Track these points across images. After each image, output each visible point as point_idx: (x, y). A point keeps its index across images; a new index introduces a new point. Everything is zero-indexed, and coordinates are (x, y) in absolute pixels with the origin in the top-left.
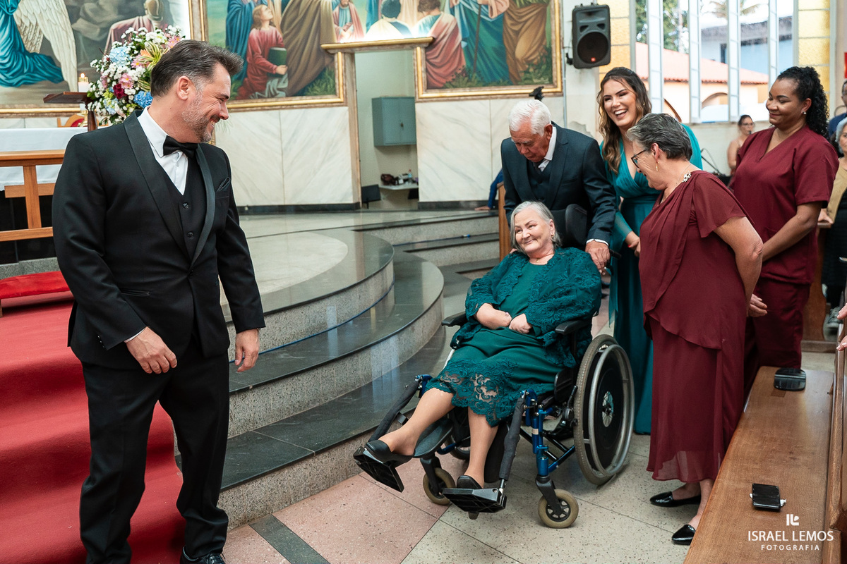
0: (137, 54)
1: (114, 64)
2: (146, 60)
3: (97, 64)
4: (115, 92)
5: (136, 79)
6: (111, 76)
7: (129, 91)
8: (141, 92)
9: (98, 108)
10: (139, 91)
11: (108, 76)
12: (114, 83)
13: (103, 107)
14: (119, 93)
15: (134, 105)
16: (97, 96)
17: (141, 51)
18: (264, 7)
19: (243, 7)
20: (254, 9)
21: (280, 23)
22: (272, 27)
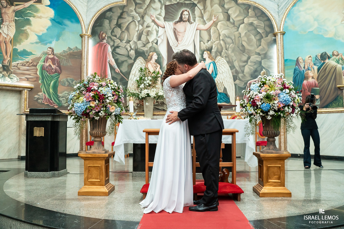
0: (263, 87)
1: (252, 91)
2: (267, 89)
3: (244, 92)
4: (252, 104)
5: (262, 98)
6: (251, 96)
7: (258, 103)
8: (264, 104)
9: (244, 111)
10: (263, 103)
11: (249, 97)
12: (252, 100)
13: (246, 110)
15: (260, 110)
16: (244, 106)
17: (265, 85)
18: (310, 71)
19: (300, 72)
20: (305, 72)
21: (317, 77)
22: (313, 79)
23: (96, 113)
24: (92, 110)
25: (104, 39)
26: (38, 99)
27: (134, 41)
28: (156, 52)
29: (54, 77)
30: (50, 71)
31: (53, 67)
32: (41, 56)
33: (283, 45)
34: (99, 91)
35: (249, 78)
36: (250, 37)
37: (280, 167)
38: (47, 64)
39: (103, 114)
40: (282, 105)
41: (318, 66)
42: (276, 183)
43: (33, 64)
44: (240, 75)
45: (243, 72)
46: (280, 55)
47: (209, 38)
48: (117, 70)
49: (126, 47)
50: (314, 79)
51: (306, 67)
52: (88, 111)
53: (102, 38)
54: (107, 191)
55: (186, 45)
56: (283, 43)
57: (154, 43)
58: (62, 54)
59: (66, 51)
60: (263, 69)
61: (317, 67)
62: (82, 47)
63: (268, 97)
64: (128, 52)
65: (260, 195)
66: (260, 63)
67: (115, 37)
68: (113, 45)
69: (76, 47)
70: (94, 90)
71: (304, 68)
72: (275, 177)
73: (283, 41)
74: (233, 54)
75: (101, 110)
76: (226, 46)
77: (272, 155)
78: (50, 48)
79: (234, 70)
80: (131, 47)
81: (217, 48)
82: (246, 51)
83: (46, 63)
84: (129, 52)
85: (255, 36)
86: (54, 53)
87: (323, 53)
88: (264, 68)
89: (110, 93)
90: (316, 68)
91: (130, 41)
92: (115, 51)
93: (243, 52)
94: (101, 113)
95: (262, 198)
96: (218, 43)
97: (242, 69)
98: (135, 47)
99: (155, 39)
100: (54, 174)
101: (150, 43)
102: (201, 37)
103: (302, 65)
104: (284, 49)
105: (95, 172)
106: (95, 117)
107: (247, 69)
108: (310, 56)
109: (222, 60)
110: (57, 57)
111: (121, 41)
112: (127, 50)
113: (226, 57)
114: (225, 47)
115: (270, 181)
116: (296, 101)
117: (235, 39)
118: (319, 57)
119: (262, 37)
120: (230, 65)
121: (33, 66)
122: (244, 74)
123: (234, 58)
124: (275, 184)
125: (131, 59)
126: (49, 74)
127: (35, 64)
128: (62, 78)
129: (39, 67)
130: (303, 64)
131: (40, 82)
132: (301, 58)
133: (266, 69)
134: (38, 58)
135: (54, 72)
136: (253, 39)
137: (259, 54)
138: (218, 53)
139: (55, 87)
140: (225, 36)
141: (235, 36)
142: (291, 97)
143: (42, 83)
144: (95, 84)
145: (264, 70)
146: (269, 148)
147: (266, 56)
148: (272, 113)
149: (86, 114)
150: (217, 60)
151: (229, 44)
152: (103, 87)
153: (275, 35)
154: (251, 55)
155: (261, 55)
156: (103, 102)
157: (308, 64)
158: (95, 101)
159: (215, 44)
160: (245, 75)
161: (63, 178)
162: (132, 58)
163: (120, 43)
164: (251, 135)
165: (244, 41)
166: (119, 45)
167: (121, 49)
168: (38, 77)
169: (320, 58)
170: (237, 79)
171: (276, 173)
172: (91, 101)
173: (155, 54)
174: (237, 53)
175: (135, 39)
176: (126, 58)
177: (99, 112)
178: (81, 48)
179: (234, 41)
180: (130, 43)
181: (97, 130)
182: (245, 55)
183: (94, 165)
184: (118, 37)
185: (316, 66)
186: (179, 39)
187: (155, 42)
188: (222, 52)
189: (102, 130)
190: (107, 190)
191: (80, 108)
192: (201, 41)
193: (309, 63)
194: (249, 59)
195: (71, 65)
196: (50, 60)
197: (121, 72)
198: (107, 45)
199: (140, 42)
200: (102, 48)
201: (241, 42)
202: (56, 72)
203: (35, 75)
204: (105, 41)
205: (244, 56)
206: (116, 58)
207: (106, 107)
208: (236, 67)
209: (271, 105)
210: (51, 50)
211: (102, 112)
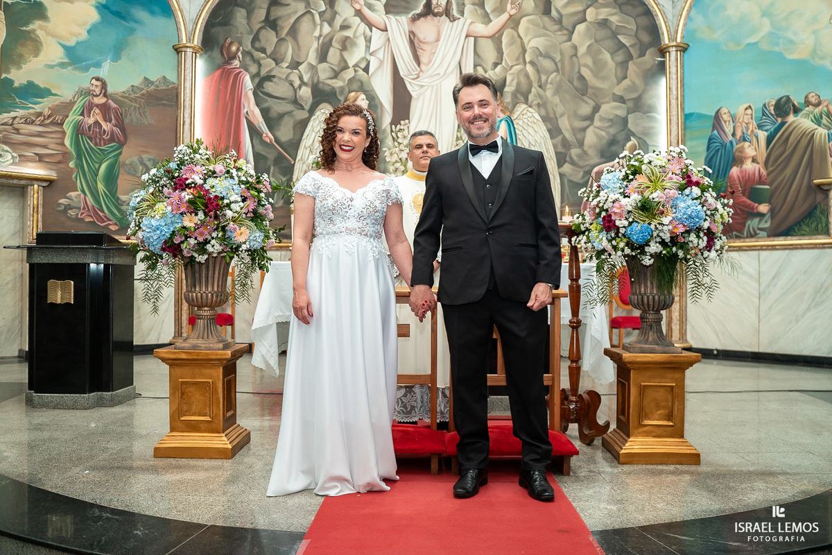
0: (632, 180)
1: (606, 191)
2: (643, 186)
3: (584, 192)
4: (604, 224)
5: (630, 208)
6: (601, 205)
7: (621, 223)
8: (635, 224)
9: (583, 242)
10: (632, 222)
11: (597, 206)
12: (604, 214)
13: (589, 241)
14: (609, 225)
15: (625, 240)
16: (583, 229)
17: (637, 176)
18: (747, 144)
19: (723, 145)
20: (736, 147)
21: (764, 159)
22: (755, 164)
23: (199, 244)
24: (187, 237)
25: (234, 57)
26: (68, 207)
27: (310, 64)
28: (365, 92)
29: (107, 154)
30: (96, 136)
31: (106, 126)
32: (74, 98)
33: (683, 78)
34: (207, 187)
35: (597, 160)
36: (601, 57)
37: (672, 387)
38: (91, 121)
39: (218, 248)
40: (681, 229)
41: (769, 132)
42: (663, 428)
43: (55, 119)
44: (574, 152)
45: (581, 144)
46: (674, 102)
47: (498, 58)
48: (268, 135)
49: (289, 79)
50: (758, 163)
51: (739, 134)
52: (177, 240)
53: (228, 55)
54: (230, 447)
55: (439, 74)
56: (683, 73)
57: (360, 68)
58: (127, 95)
59: (138, 87)
60: (632, 138)
61: (766, 134)
62: (178, 77)
63: (646, 208)
64: (295, 91)
65: (622, 459)
66: (625, 121)
67: (263, 53)
68: (258, 74)
69: (164, 78)
70: (193, 185)
71: (734, 135)
72: (659, 412)
73: (683, 66)
74: (557, 100)
75: (213, 238)
76: (540, 79)
77: (652, 358)
78: (98, 79)
79: (560, 138)
80: (301, 78)
81: (518, 84)
82: (590, 91)
83: (86, 118)
84: (298, 90)
85: (612, 54)
86: (108, 93)
87: (782, 98)
88: (634, 135)
89: (236, 192)
90: (762, 135)
91: (299, 64)
92: (261, 89)
93: (583, 95)
94: (213, 246)
95: (626, 468)
96: (521, 71)
97: (579, 136)
98: (312, 78)
99: (363, 59)
100: (101, 398)
101: (349, 68)
102: (479, 56)
103: (728, 129)
104: (685, 87)
105: (197, 397)
106: (196, 255)
107: (590, 138)
108: (750, 107)
109: (529, 115)
110: (115, 101)
111: (277, 64)
112: (292, 85)
113: (539, 105)
114: (537, 80)
115: (646, 422)
116: (718, 217)
117: (562, 61)
118: (772, 108)
119: (630, 57)
120: (550, 127)
121: (53, 123)
122: (583, 150)
123: (560, 109)
124: (658, 431)
125: (303, 108)
126: (96, 144)
127: (59, 118)
128: (129, 155)
129: (68, 128)
130: (732, 124)
131: (72, 164)
132: (726, 111)
133: (639, 138)
134: (67, 103)
135: (108, 140)
136: (606, 63)
137: (622, 100)
138: (519, 96)
139: (111, 179)
140: (538, 53)
141: (561, 53)
142: (705, 208)
143: (76, 166)
144: (198, 169)
145: (633, 141)
146: (646, 337)
147: (639, 105)
148: (654, 248)
149: (172, 247)
150: (518, 113)
151: (548, 73)
152: (218, 178)
153: (663, 52)
154: (602, 101)
155: (628, 102)
156: (216, 217)
157: (744, 125)
158: (196, 214)
159: (513, 74)
160: (585, 152)
161: (124, 410)
162: (305, 107)
163: (274, 68)
164: (599, 304)
165: (586, 66)
166: (272, 74)
167: (276, 83)
168: (67, 153)
169: (773, 112)
170: (565, 161)
171: (663, 404)
172: (185, 214)
173: (363, 96)
174: (568, 97)
175: (312, 58)
176: (290, 107)
177: (207, 242)
178: (176, 82)
179: (559, 65)
180: (299, 68)
181: (204, 290)
182: (586, 102)
183: (195, 378)
184: (269, 52)
185: (762, 130)
186: (424, 59)
187: (363, 65)
188: (530, 92)
189: (216, 289)
190: (228, 442)
191: (158, 232)
192: (477, 63)
193: (747, 124)
194: (598, 112)
195: (152, 122)
196: (97, 111)
197: (277, 140)
198: (241, 72)
199: (324, 65)
200: (228, 79)
201: (577, 70)
202: (112, 140)
203: (60, 148)
204: (236, 63)
205: (584, 105)
206: (265, 105)
207: (224, 229)
208: (563, 131)
209: (653, 227)
210: (98, 83)
211: (213, 242)
